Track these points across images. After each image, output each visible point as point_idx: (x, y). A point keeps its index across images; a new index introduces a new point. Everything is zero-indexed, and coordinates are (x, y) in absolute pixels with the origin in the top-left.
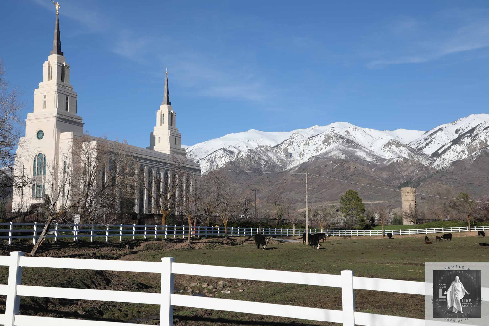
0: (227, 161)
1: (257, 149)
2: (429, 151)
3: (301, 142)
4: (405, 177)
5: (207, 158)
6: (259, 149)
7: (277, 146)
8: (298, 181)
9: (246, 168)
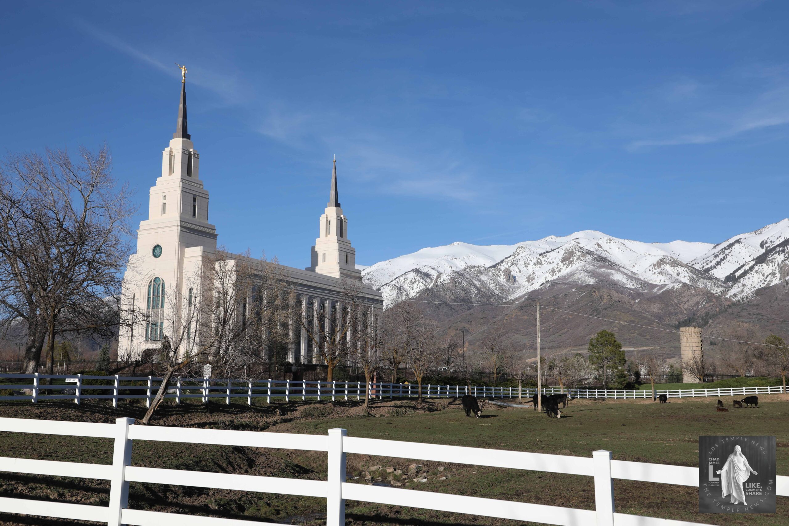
0: (421, 288)
1: (465, 270)
2: (721, 273)
3: (529, 259)
4: (685, 312)
5: (393, 283)
6: (468, 270)
7: (494, 266)
8: (526, 317)
9: (449, 297)
